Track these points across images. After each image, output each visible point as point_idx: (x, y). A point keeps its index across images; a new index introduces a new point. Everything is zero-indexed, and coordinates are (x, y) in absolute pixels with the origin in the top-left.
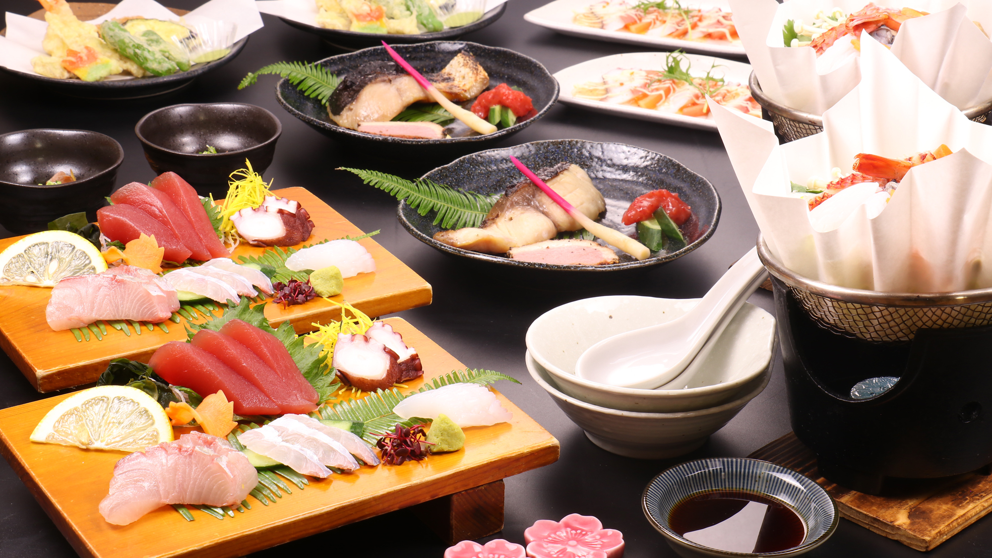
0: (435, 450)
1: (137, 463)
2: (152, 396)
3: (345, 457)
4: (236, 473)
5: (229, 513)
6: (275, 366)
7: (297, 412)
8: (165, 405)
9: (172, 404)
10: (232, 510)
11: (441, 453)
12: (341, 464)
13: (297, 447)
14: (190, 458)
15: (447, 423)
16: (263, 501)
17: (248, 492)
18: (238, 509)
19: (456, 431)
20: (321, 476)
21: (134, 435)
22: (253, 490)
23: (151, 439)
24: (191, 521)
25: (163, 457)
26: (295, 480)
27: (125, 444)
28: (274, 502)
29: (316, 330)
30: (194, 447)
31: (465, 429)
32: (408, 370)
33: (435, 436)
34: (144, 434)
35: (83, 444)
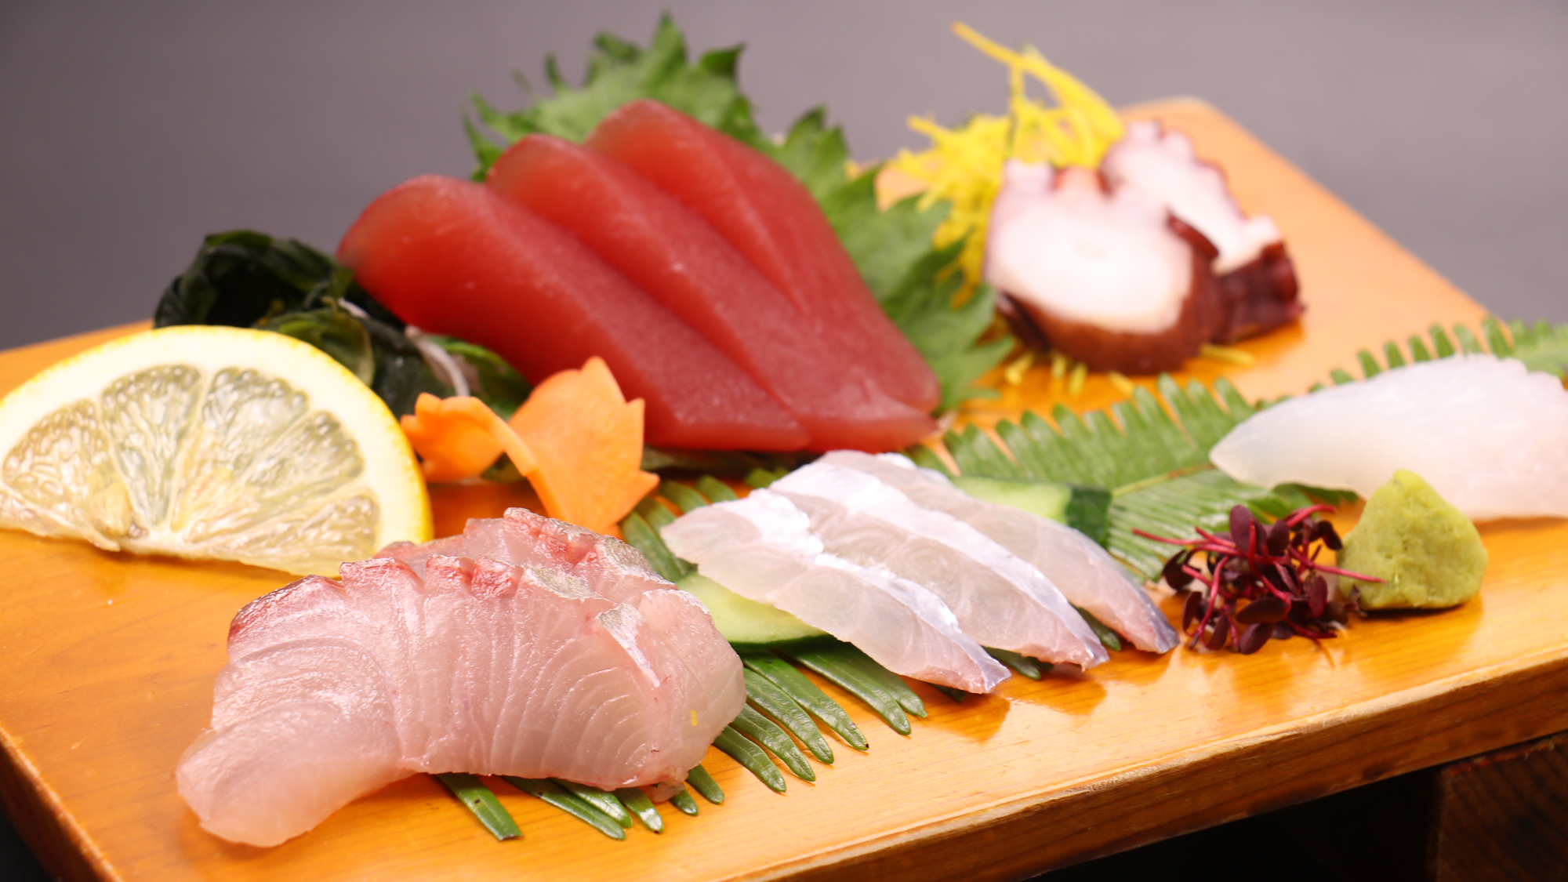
0: (1379, 600)
1: (311, 619)
2: (353, 369)
3: (1055, 620)
4: (670, 669)
5: (644, 816)
6: (786, 272)
7: (873, 442)
8: (400, 405)
9: (426, 402)
10: (656, 804)
11: (1399, 613)
12: (1042, 643)
13: (880, 576)
14: (505, 607)
15: (1426, 506)
16: (765, 774)
17: (711, 738)
18: (676, 801)
19: (1457, 534)
20: (973, 683)
21: (292, 509)
22: (725, 731)
23: (351, 527)
24: (508, 839)
25: (406, 602)
26: (879, 698)
27: (258, 540)
28: (807, 778)
29: (921, 144)
30: (520, 572)
31: (1487, 527)
32: (1252, 297)
33: (1380, 549)
34: (324, 505)
35: (108, 533)
